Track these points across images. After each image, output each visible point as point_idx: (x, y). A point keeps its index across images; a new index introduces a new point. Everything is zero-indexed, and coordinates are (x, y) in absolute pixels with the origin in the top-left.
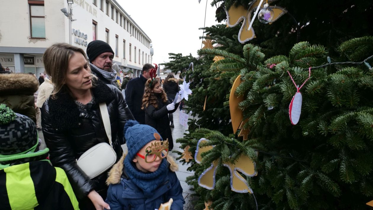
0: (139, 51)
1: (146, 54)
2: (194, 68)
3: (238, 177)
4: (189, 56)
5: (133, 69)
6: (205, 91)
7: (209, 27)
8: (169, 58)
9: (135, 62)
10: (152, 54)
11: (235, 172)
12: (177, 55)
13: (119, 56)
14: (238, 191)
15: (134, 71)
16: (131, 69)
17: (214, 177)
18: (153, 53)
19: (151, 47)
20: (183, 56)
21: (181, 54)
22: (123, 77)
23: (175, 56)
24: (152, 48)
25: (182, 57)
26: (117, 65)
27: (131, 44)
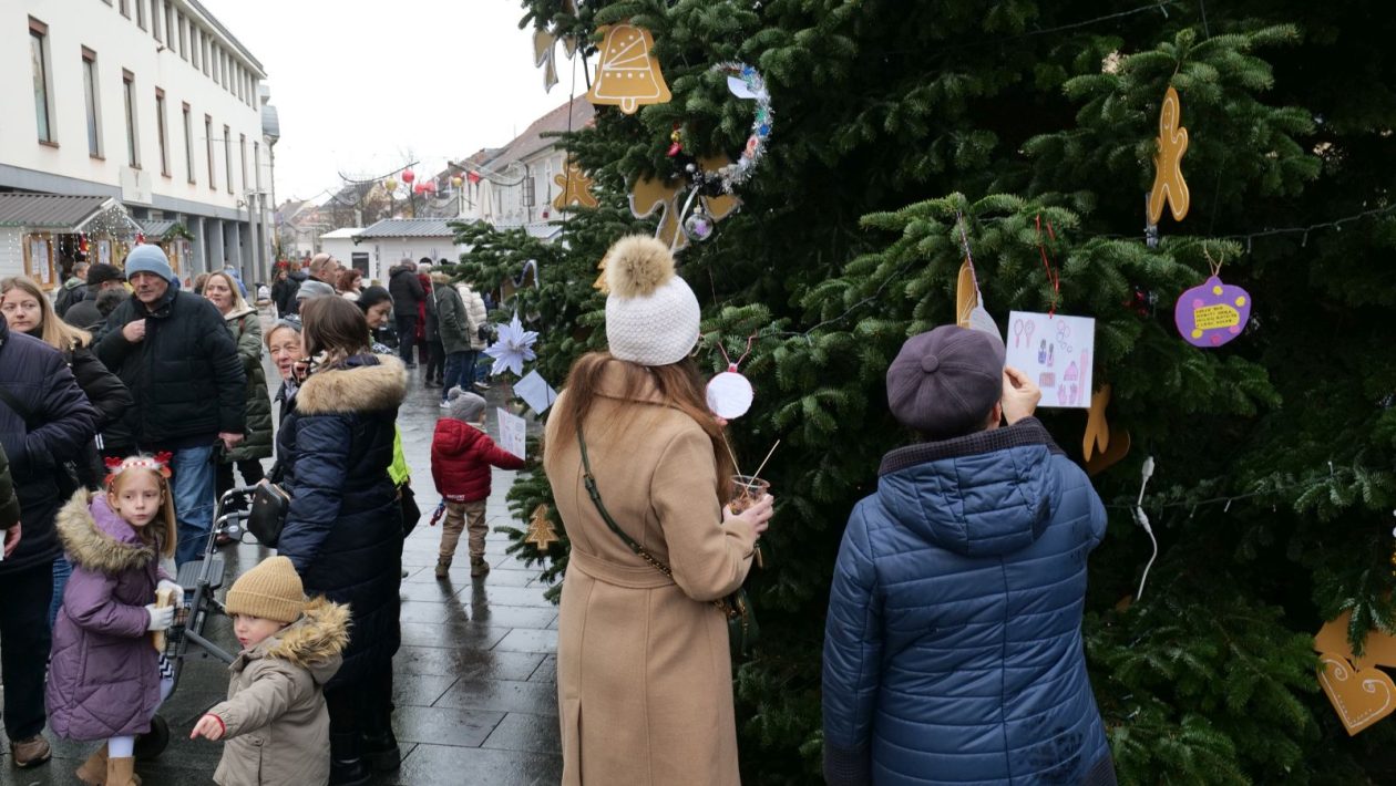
0: (208, 123)
1: (242, 136)
9: (191, 182)
10: (272, 135)
13: (106, 155)
15: (187, 224)
18: (277, 130)
19: (265, 100)
24: (269, 103)
27: (163, 91)
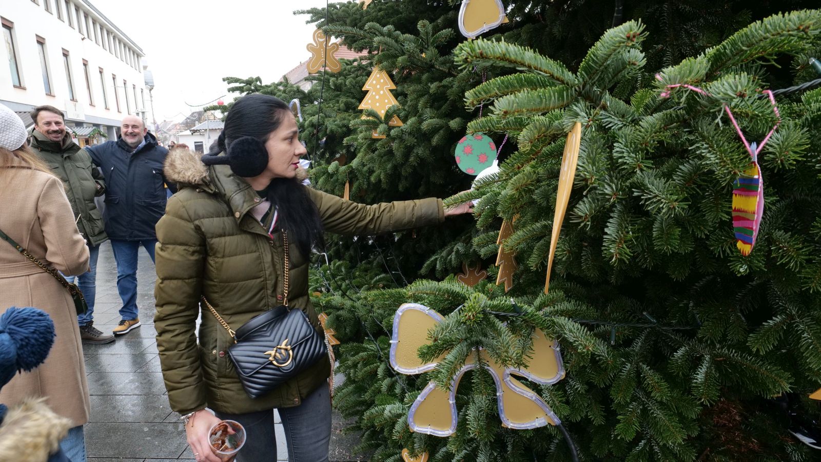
0: (114, 78)
1: (134, 85)
2: (303, 112)
3: (518, 389)
4: (281, 84)
5: (104, 126)
7: (320, 8)
8: (229, 90)
9: (107, 109)
10: (150, 85)
11: (508, 379)
12: (249, 82)
13: (56, 95)
14: (523, 426)
15: (106, 131)
16: (97, 125)
17: (452, 402)
18: (153, 82)
19: (145, 68)
20: (263, 84)
21: (258, 79)
23: (242, 85)
24: (148, 69)
25: (261, 86)
27: (87, 61)
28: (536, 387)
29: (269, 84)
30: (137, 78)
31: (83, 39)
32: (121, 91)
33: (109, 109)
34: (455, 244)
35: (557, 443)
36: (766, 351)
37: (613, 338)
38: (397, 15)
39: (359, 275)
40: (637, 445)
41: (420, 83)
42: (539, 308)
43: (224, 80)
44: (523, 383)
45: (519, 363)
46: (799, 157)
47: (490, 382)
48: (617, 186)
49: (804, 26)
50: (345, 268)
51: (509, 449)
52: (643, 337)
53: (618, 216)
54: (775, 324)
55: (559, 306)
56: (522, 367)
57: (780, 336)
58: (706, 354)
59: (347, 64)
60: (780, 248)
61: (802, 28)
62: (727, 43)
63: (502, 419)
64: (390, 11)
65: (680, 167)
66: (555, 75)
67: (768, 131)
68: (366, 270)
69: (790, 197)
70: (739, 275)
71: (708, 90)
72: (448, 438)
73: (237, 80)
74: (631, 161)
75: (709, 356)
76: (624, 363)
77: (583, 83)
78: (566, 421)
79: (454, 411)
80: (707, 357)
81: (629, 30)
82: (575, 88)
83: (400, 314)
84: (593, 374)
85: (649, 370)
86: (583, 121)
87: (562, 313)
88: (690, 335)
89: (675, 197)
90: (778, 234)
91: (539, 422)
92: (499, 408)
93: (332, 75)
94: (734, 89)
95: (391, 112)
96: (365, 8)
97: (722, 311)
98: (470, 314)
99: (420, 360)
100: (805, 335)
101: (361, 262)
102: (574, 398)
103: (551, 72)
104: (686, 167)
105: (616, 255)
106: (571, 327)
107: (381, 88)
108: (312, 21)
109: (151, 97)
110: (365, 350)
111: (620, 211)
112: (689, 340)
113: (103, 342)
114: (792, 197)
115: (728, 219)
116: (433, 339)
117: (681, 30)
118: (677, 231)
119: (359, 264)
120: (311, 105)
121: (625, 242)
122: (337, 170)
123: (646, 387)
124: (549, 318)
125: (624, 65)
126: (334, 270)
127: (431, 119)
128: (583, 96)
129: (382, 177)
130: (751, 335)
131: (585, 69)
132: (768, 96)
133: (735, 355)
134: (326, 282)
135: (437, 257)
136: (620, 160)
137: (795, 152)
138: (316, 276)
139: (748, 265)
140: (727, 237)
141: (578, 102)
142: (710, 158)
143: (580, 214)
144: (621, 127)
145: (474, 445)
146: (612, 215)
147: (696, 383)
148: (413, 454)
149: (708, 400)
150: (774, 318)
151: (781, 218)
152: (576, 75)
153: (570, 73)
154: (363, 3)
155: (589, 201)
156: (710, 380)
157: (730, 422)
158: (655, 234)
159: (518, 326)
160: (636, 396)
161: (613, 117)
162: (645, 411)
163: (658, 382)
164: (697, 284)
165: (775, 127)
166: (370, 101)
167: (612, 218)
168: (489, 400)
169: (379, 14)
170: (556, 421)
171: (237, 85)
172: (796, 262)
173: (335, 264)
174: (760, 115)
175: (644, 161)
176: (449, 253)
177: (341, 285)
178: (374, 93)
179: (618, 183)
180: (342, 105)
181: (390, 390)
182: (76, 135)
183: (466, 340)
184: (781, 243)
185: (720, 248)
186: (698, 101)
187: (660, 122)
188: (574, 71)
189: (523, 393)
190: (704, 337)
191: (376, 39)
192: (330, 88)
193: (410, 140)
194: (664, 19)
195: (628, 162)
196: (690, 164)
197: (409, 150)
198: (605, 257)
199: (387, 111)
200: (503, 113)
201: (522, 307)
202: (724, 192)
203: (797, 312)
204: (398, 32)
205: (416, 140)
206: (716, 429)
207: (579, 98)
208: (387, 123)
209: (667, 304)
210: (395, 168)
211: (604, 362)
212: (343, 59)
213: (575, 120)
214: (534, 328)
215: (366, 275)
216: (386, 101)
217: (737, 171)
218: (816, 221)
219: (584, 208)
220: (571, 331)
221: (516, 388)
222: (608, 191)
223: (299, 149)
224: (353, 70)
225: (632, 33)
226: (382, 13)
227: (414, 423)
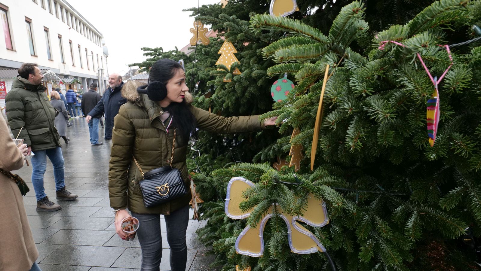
0: (86, 51)
1: (97, 55)
3: (300, 230)
4: (174, 51)
5: (80, 77)
6: (208, 102)
8: (144, 55)
10: (106, 54)
11: (295, 223)
12: (155, 50)
13: (54, 60)
14: (303, 252)
16: (76, 77)
17: (261, 236)
18: (108, 53)
19: (104, 45)
20: (164, 52)
21: (161, 49)
22: (66, 90)
23: (152, 52)
24: (105, 45)
25: (162, 53)
26: (53, 73)
27: (71, 41)
28: (311, 228)
29: (167, 51)
30: (99, 51)
31: (69, 29)
32: (90, 58)
33: (83, 68)
34: (273, 145)
35: (327, 264)
36: (450, 209)
37: (357, 199)
38: (242, 11)
39: (217, 163)
40: (375, 266)
41: (252, 50)
42: (313, 181)
43: (142, 49)
44: (303, 226)
45: (299, 213)
46: (465, 86)
47: (283, 224)
48: (352, 104)
49: (463, 3)
50: (209, 159)
51: (297, 266)
52: (377, 200)
53: (355, 123)
54: (457, 192)
55: (324, 180)
56: (300, 216)
57: (459, 200)
58: (415, 211)
59: (214, 40)
60: (457, 143)
61: (462, 4)
62: (419, 16)
63: (290, 247)
64: (238, 9)
65: (394, 93)
66: (314, 36)
67: (445, 70)
68: (221, 160)
69: (465, 113)
70: (430, 160)
71: (405, 44)
72: (258, 258)
73: (149, 49)
74: (360, 88)
75: (416, 212)
76: (364, 215)
77: (332, 41)
78: (329, 249)
79: (262, 242)
80: (415, 212)
81: (354, 6)
82: (327, 45)
83: (231, 183)
84: (346, 221)
85: (380, 219)
86: (330, 64)
87: (325, 183)
88: (405, 198)
89: (388, 111)
90: (456, 135)
91: (313, 250)
92: (289, 241)
93: (205, 47)
94: (420, 42)
95: (234, 66)
96: (224, 7)
97: (425, 184)
98: (264, 181)
99: (241, 210)
100: (475, 199)
101: (219, 155)
102: (334, 236)
103: (312, 35)
104: (397, 93)
105: (353, 146)
106: (329, 191)
107: (229, 53)
108: (193, 15)
109: (107, 61)
110: (217, 206)
111: (356, 120)
112: (405, 202)
113: (71, 199)
114: (466, 113)
115: (423, 125)
116: (245, 197)
117: (405, 15)
118: (392, 133)
119: (218, 156)
120: (191, 63)
121: (359, 139)
122: (204, 101)
123: (378, 230)
124: (317, 186)
125: (356, 30)
126: (203, 160)
127: (257, 70)
128: (333, 50)
129: (229, 105)
130: (441, 198)
131: (332, 33)
132: (446, 48)
133: (432, 211)
134: (198, 167)
135: (262, 152)
136: (353, 88)
137: (463, 83)
138: (192, 163)
139: (436, 154)
140: (424, 137)
141: (329, 53)
142: (408, 86)
143: (329, 120)
144: (356, 69)
145: (277, 263)
146: (351, 122)
147: (407, 228)
148: (241, 268)
149: (415, 238)
150: (456, 188)
151: (458, 125)
152: (328, 37)
153: (324, 36)
154: (222, 5)
155: (336, 113)
156: (416, 226)
157: (437, 255)
158: (379, 134)
159: (298, 191)
160: (372, 236)
161: (351, 62)
162: (377, 245)
163: (384, 227)
164: (411, 168)
165: (449, 68)
166: (222, 60)
167: (351, 124)
168: (283, 236)
169: (231, 10)
170: (324, 250)
171: (149, 52)
172: (466, 152)
173: (203, 156)
174: (440, 59)
175: (368, 88)
176: (269, 150)
177: (206, 169)
178: (225, 55)
179: (352, 102)
180: (209, 63)
181: (230, 230)
182: (64, 82)
183: (267, 198)
184: (456, 140)
185: (420, 144)
186: (401, 51)
187: (377, 65)
188: (327, 34)
189: (303, 232)
190: (413, 200)
191: (225, 23)
192: (202, 53)
193: (246, 83)
194: (395, 8)
195: (358, 89)
196: (401, 91)
197: (245, 89)
198: (346, 148)
199: (232, 66)
200: (280, 59)
201: (301, 179)
202: (421, 108)
203: (471, 185)
204: (239, 20)
205: (248, 83)
206: (429, 259)
207: (330, 51)
208: (232, 73)
209: (393, 180)
210: (237, 99)
211: (352, 214)
212: (212, 38)
213: (326, 63)
214: (308, 192)
215: (221, 163)
216: (232, 60)
217: (425, 94)
218: (479, 127)
219: (332, 117)
220: (329, 194)
221: (299, 229)
222: (346, 106)
223: (184, 88)
224: (217, 44)
225: (356, 8)
226: (233, 10)
227: (239, 248)
